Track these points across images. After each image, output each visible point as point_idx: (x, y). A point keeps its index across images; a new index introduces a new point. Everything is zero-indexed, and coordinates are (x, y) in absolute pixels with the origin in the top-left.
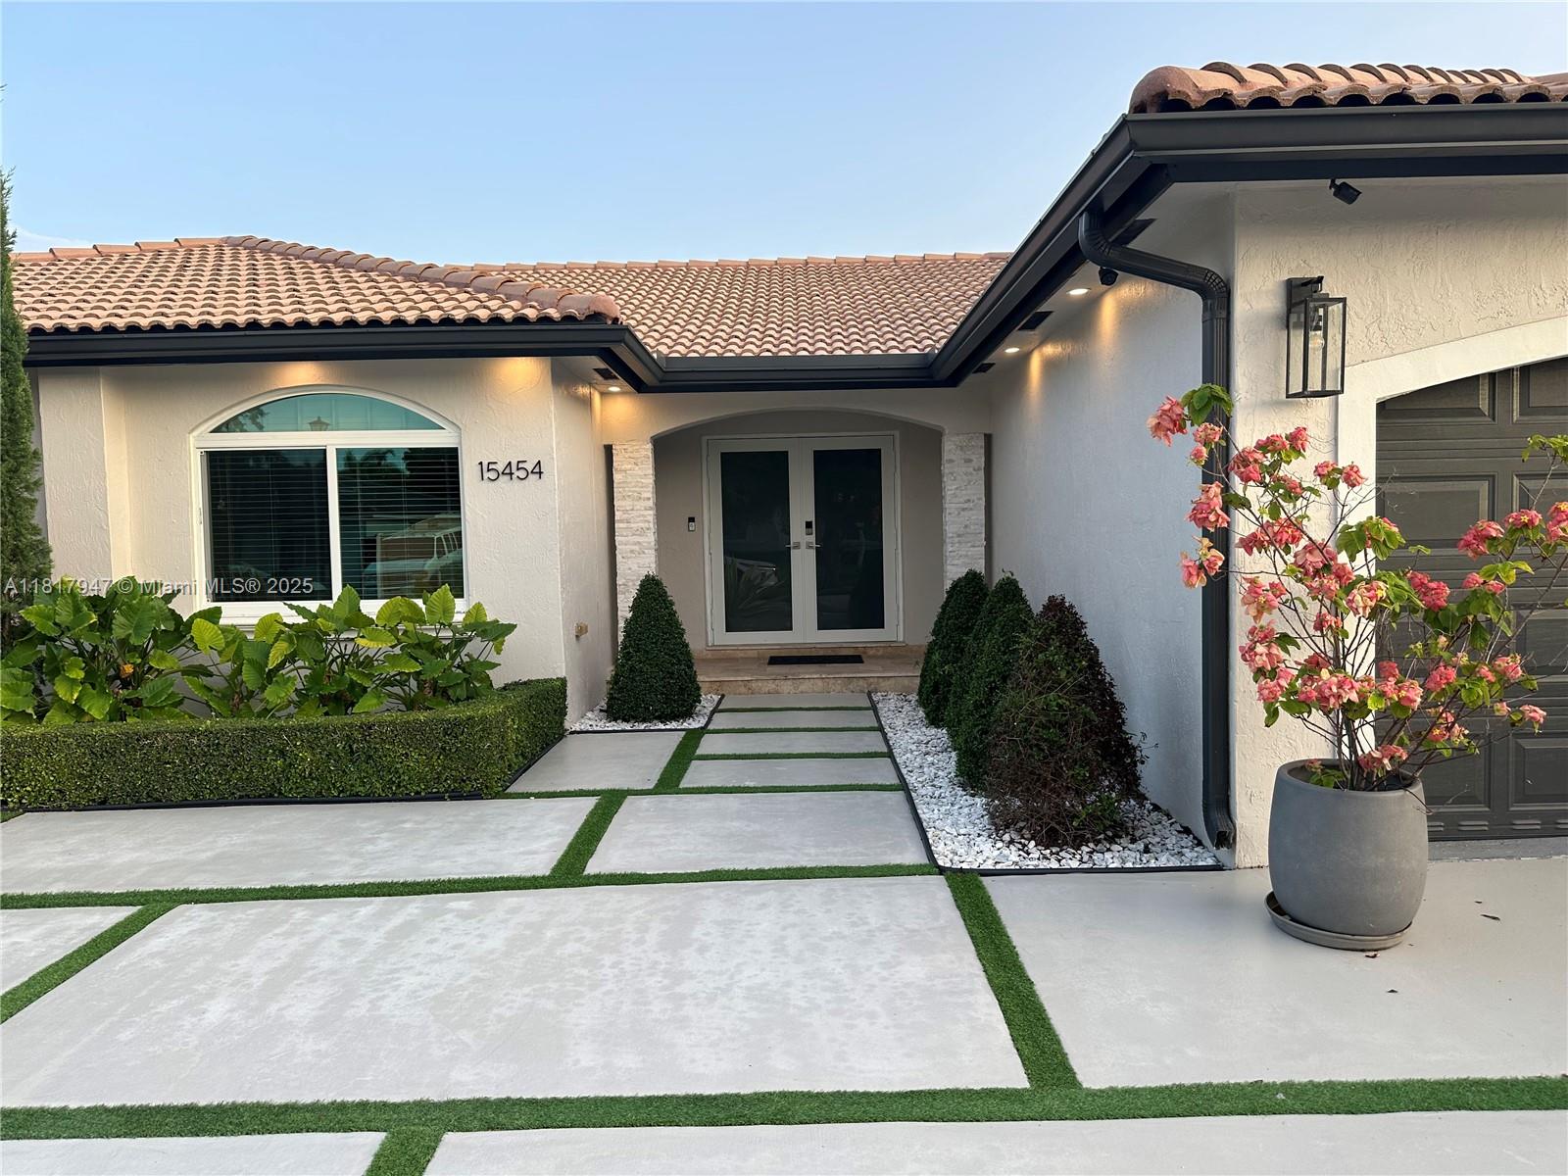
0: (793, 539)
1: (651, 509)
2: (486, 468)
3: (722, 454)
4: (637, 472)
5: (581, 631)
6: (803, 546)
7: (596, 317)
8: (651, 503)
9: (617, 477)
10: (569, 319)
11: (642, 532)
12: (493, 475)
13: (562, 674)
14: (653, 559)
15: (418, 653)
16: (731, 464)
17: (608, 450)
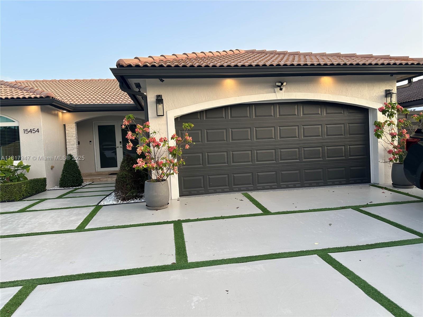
0: (117, 146)
1: (75, 139)
2: (25, 131)
3: (98, 126)
4: (72, 131)
5: (52, 168)
6: (119, 147)
7: (48, 97)
8: (75, 138)
9: (67, 132)
10: (41, 97)
11: (73, 145)
12: (27, 132)
13: (45, 177)
14: (76, 151)
15: (5, 172)
16: (101, 128)
17: (65, 125)
